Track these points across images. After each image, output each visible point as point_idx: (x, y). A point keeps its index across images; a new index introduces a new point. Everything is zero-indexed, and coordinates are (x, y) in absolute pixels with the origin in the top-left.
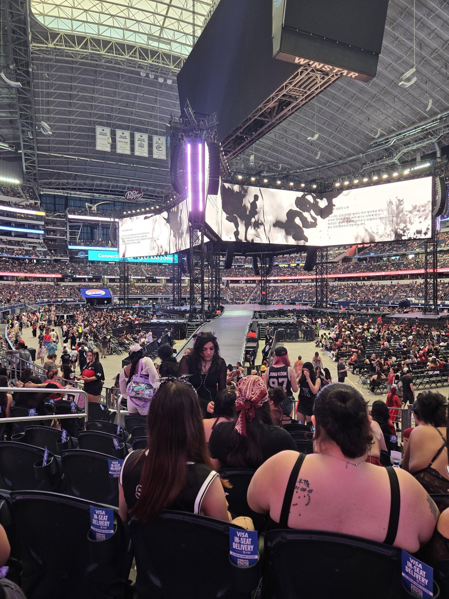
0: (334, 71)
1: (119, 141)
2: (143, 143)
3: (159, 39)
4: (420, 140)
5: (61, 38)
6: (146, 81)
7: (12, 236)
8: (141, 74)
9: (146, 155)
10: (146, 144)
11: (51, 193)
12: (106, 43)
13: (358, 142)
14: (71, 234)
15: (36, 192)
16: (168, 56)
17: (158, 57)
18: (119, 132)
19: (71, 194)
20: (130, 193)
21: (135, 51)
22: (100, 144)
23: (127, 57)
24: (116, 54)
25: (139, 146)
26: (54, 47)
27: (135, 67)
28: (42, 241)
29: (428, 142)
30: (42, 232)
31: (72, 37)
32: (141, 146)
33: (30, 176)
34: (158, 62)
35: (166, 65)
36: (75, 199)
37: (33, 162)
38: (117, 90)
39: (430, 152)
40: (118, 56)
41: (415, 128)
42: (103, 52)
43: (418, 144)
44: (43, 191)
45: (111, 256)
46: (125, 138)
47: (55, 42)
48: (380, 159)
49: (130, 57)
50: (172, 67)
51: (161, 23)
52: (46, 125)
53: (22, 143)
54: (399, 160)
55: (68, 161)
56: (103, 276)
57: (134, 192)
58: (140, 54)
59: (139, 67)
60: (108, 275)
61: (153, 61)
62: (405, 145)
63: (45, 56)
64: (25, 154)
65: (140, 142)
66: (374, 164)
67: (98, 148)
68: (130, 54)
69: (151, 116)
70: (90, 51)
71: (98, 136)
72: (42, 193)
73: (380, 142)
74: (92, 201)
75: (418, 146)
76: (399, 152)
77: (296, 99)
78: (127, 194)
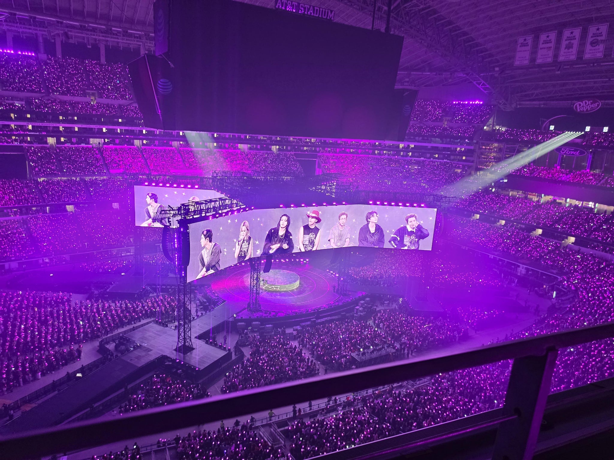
1: (541, 49)
2: (572, 41)
25: (566, 48)
46: (550, 42)
65: (567, 42)
67: (516, 63)
71: (519, 49)
78: (576, 105)
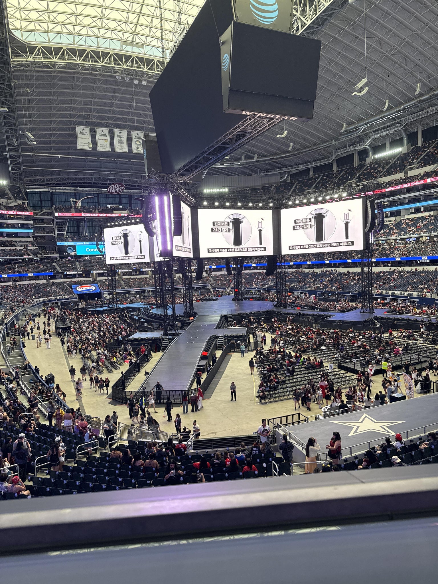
0: (277, 117)
1: (99, 139)
2: (122, 139)
3: (132, 43)
4: (387, 127)
5: (39, 50)
6: (122, 83)
7: (4, 237)
8: (117, 77)
9: (126, 150)
10: (125, 140)
11: (37, 190)
12: (82, 52)
13: (330, 129)
14: (59, 230)
15: (23, 190)
16: (141, 60)
17: (132, 61)
18: (98, 131)
19: (55, 189)
20: (113, 187)
21: (110, 57)
22: (81, 143)
23: (102, 64)
24: (92, 61)
25: (118, 143)
26: (33, 60)
27: (110, 72)
28: (31, 239)
29: (395, 129)
30: (32, 231)
31: (49, 49)
32: (121, 142)
33: (16, 176)
34: (132, 67)
35: (140, 68)
36: (60, 194)
37: (19, 164)
38: (95, 93)
39: (398, 138)
40: (94, 64)
41: (381, 118)
42: (79, 62)
43: (386, 131)
44: (29, 189)
46: (105, 135)
47: (33, 56)
48: (352, 145)
49: (105, 63)
50: (146, 70)
51: (133, 29)
52: (30, 135)
53: (7, 147)
54: (369, 146)
55: (51, 159)
56: (92, 272)
57: (117, 186)
58: (115, 59)
59: (114, 72)
60: (96, 270)
61: (127, 66)
62: (374, 132)
63: (25, 68)
64: (11, 157)
65: (119, 138)
66: (346, 149)
67: (80, 147)
68: (105, 61)
69: (128, 113)
70: (67, 61)
71: (79, 136)
72: (28, 191)
73: (350, 130)
74: (77, 196)
75: (386, 133)
76: (370, 138)
77: (250, 133)
78: (110, 188)
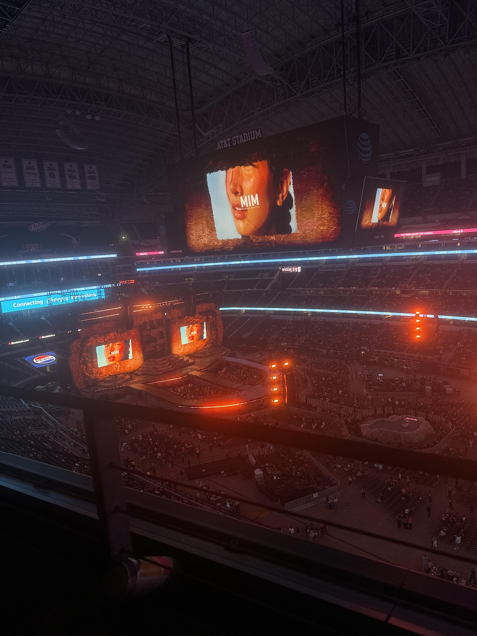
1: (27, 173)
2: (54, 172)
9: (58, 186)
10: (57, 173)
12: (32, 83)
18: (25, 163)
20: (35, 225)
21: (65, 89)
22: (6, 179)
32: (52, 176)
45: (28, 304)
57: (39, 223)
65: (49, 172)
67: (4, 183)
71: (2, 169)
78: (32, 226)
